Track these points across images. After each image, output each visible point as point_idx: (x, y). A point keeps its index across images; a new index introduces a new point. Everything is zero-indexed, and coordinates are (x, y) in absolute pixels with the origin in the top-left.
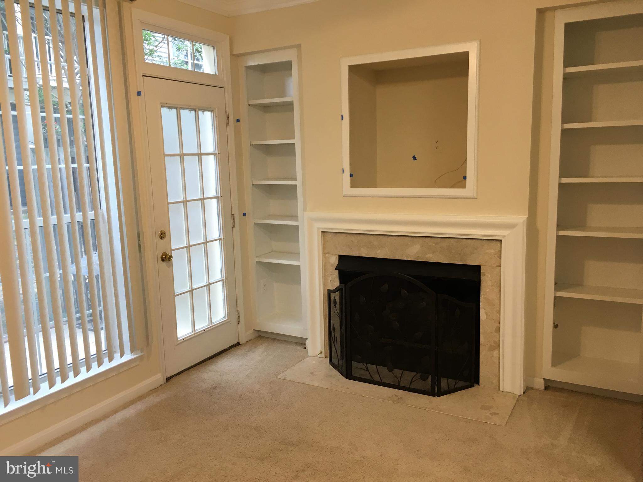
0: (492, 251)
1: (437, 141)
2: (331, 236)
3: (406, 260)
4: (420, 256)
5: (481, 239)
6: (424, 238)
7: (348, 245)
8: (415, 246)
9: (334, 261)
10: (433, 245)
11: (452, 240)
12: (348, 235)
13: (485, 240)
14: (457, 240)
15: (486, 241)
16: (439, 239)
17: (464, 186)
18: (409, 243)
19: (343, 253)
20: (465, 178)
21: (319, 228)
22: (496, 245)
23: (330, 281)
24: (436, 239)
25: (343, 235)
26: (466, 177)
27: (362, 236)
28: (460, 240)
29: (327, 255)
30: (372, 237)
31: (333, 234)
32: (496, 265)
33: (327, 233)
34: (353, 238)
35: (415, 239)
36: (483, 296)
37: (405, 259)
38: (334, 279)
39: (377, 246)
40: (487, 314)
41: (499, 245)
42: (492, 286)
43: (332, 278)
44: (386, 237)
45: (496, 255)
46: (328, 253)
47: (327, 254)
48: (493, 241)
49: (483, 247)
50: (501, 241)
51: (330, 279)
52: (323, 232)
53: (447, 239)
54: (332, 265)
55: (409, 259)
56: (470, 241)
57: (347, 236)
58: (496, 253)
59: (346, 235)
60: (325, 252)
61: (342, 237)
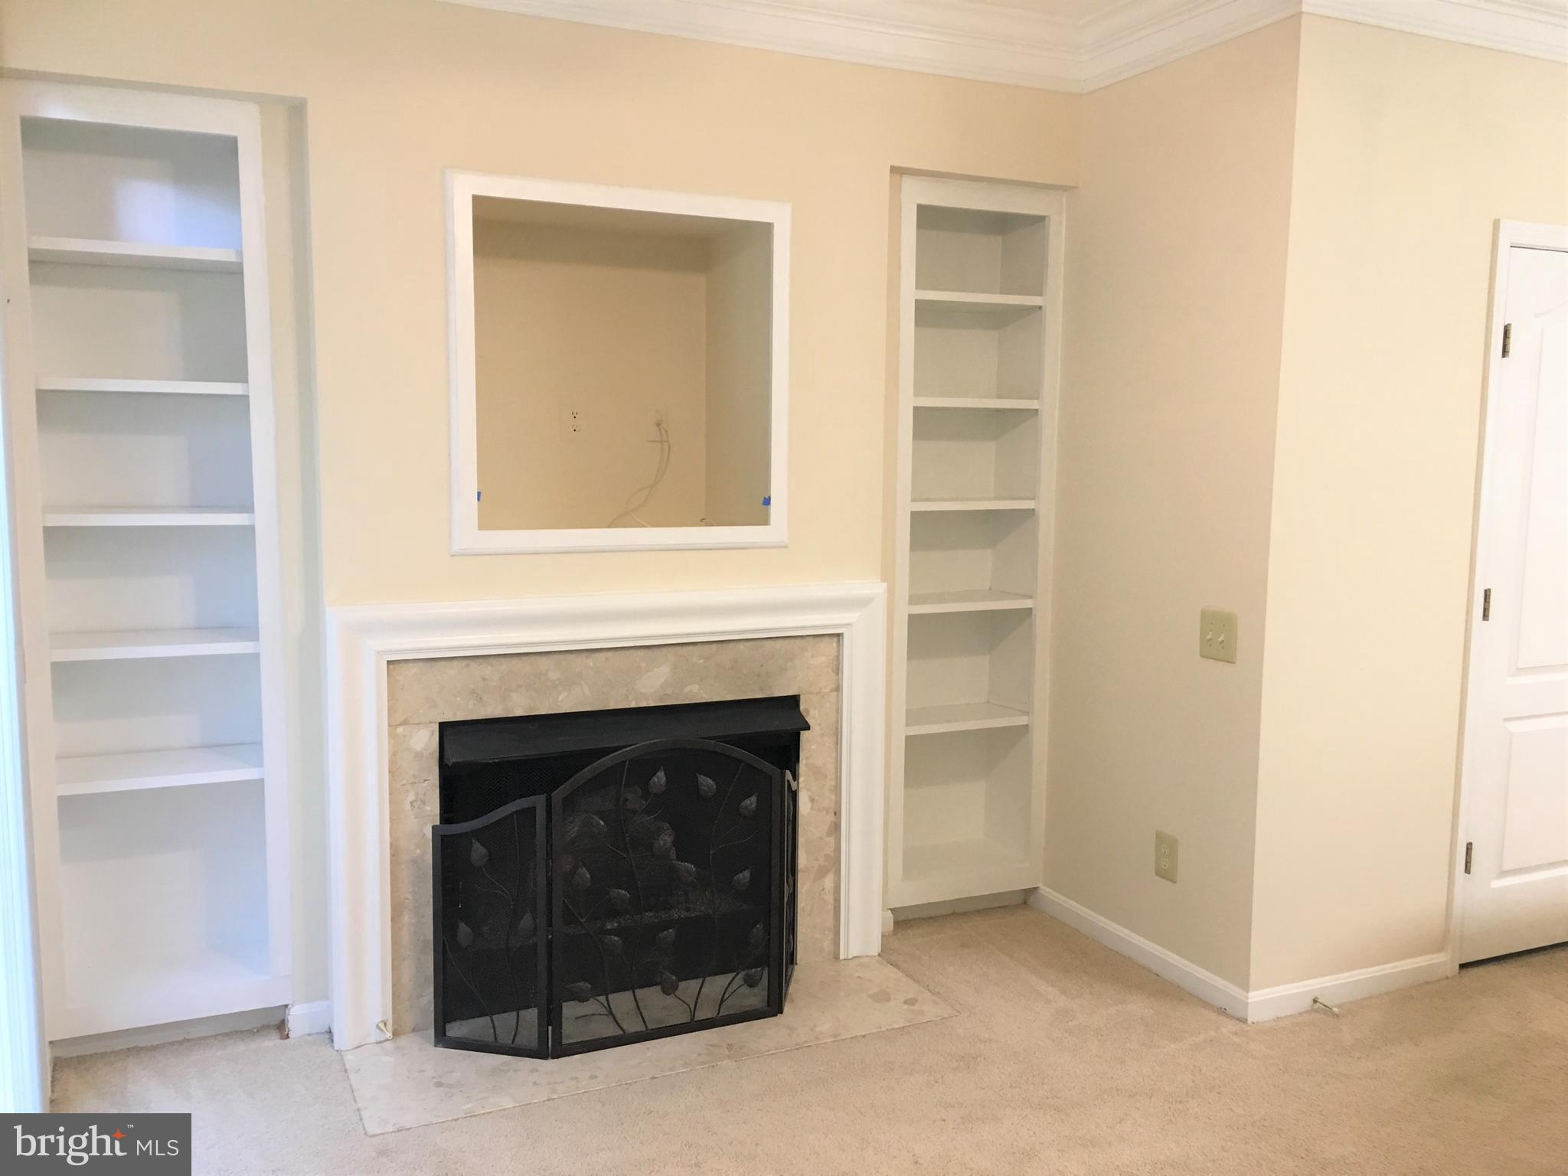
0: (823, 659)
1: (575, 414)
2: (414, 670)
3: (634, 708)
4: (669, 691)
5: (802, 636)
6: (679, 648)
7: (473, 692)
8: (656, 669)
9: (426, 740)
10: (701, 661)
11: (741, 646)
12: (473, 664)
13: (808, 638)
14: (752, 643)
15: (811, 639)
16: (714, 646)
17: (765, 521)
18: (643, 665)
19: (455, 714)
20: (767, 501)
21: (380, 653)
22: (829, 647)
23: (411, 803)
24: (706, 647)
25: (455, 663)
26: (770, 498)
27: (515, 661)
28: (758, 642)
29: (400, 730)
30: (544, 659)
31: (421, 664)
32: (827, 690)
33: (403, 666)
34: (487, 670)
35: (657, 652)
36: (804, 761)
37: (633, 705)
38: (425, 794)
39: (557, 682)
40: (812, 800)
41: (835, 645)
42: (822, 735)
43: (417, 794)
44: (584, 655)
45: (829, 667)
46: (405, 723)
47: (401, 725)
48: (822, 639)
49: (806, 653)
50: (839, 636)
51: (411, 797)
52: (389, 663)
53: (732, 644)
54: (418, 755)
55: (643, 704)
56: (779, 643)
57: (467, 666)
58: (829, 663)
59: (464, 663)
60: (398, 721)
61: (452, 670)
